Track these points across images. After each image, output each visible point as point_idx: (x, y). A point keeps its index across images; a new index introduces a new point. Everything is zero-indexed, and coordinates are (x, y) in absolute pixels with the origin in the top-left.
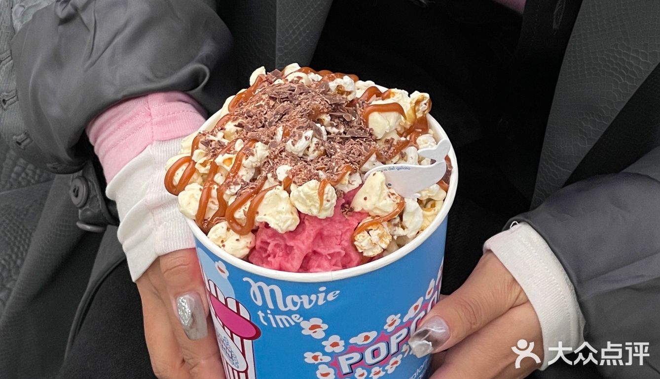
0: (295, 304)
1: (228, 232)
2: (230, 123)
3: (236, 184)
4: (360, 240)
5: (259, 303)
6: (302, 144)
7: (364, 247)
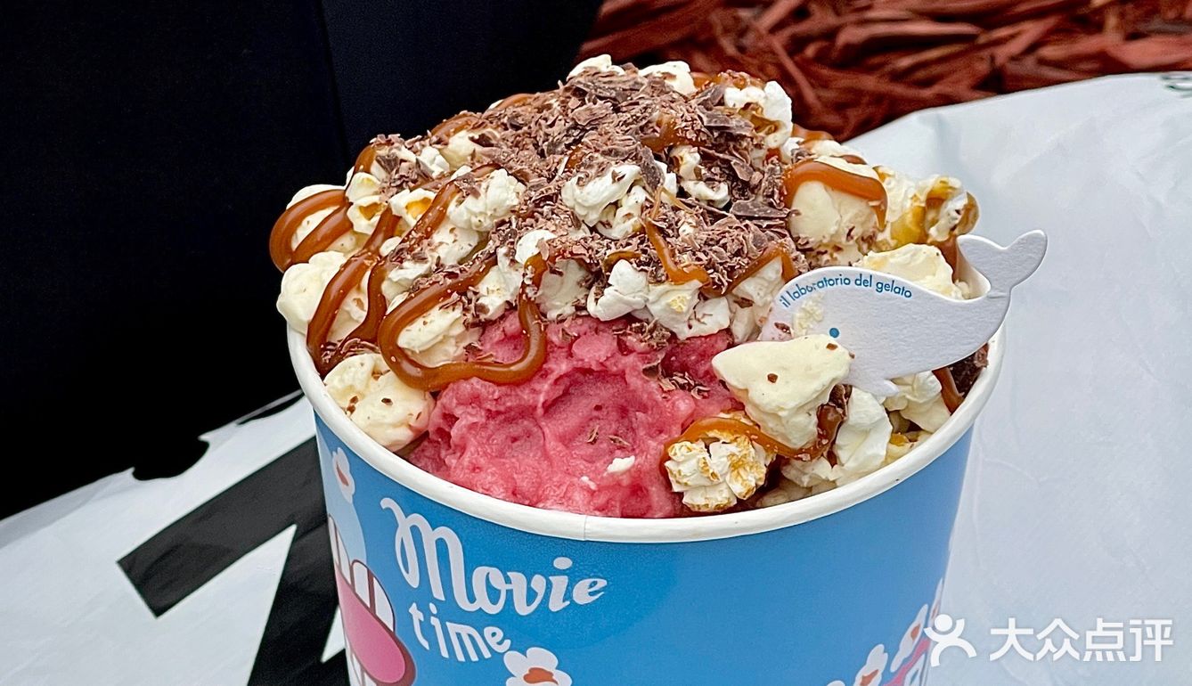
0: (493, 594)
1: (372, 380)
2: (463, 133)
3: (421, 259)
4: (678, 458)
5: (413, 579)
6: (600, 189)
7: (685, 476)
